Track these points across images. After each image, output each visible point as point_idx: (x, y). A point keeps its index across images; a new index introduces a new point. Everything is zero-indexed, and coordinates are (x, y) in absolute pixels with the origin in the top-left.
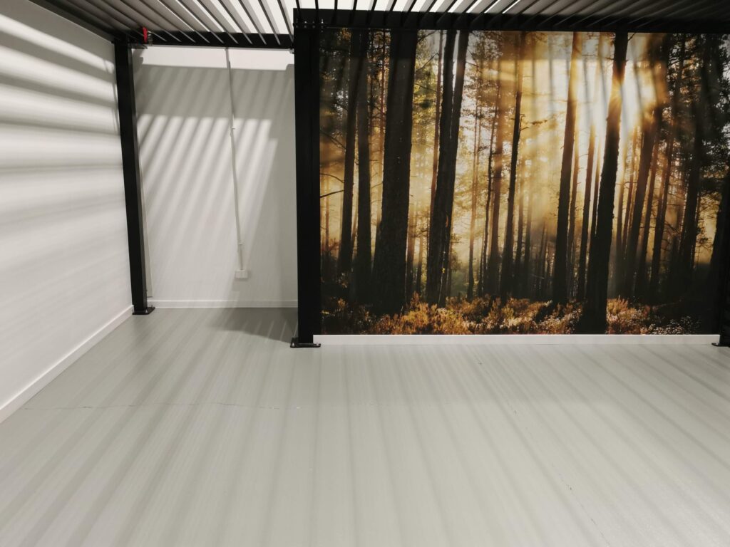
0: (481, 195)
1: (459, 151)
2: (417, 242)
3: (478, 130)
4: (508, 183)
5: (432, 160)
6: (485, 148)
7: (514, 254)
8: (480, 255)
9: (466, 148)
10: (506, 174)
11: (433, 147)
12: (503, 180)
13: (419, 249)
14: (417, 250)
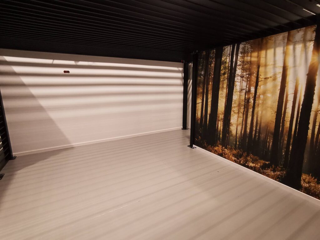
0: (241, 108)
1: (234, 91)
2: (220, 123)
3: (241, 82)
4: (252, 105)
5: (225, 94)
6: (244, 89)
7: (253, 136)
8: (240, 133)
9: (237, 89)
10: (252, 101)
11: (226, 89)
12: (250, 103)
13: (220, 125)
14: (219, 126)
